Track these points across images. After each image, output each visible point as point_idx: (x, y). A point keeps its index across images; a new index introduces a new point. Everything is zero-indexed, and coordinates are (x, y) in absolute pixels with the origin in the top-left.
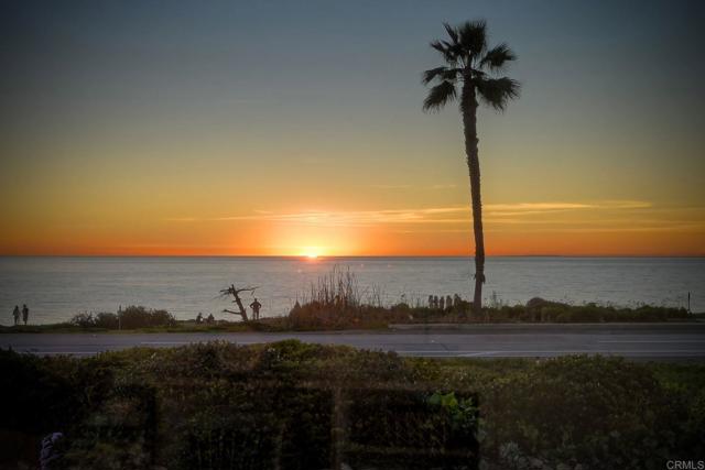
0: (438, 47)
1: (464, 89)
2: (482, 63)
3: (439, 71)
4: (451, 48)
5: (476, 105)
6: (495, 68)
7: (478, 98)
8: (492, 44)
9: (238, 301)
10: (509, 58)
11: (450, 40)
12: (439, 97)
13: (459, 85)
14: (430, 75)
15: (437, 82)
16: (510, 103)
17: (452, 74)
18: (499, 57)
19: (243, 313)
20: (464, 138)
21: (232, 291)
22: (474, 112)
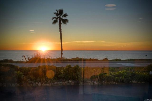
0: (55, 13)
1: (59, 21)
2: (63, 16)
3: (55, 18)
4: (57, 14)
5: (61, 24)
6: (65, 17)
7: (62, 22)
8: (64, 13)
9: (25, 58)
10: (67, 16)
11: (57, 12)
12: (55, 22)
13: (58, 20)
14: (53, 18)
15: (55, 19)
16: (67, 23)
17: (57, 18)
18: (65, 15)
19: (26, 60)
20: (59, 29)
21: (24, 56)
22: (61, 25)
